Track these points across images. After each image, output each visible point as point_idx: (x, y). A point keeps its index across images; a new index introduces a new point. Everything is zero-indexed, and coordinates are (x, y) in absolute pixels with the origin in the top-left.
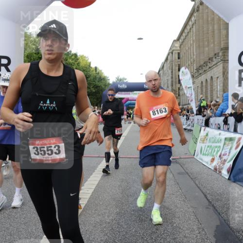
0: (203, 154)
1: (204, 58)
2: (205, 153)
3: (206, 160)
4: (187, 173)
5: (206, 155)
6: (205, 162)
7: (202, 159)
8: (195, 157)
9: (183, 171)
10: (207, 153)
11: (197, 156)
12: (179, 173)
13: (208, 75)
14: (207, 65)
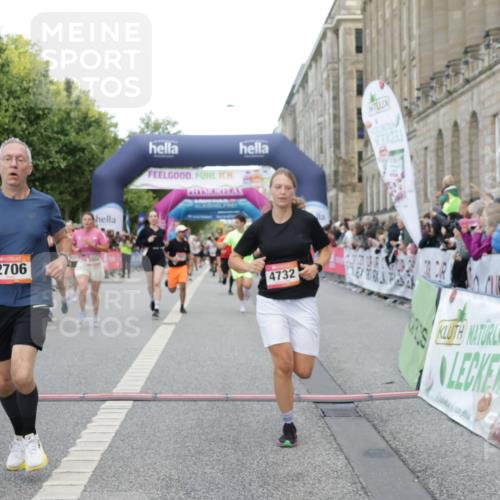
0: (451, 385)
1: (447, 48)
2: (455, 379)
3: (460, 403)
4: (397, 452)
5: (459, 386)
6: (458, 411)
7: (445, 403)
8: (421, 393)
9: (383, 445)
10: (463, 380)
11: (428, 390)
12: (367, 453)
13: (462, 108)
14: (457, 73)
